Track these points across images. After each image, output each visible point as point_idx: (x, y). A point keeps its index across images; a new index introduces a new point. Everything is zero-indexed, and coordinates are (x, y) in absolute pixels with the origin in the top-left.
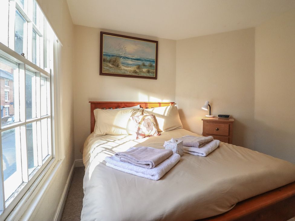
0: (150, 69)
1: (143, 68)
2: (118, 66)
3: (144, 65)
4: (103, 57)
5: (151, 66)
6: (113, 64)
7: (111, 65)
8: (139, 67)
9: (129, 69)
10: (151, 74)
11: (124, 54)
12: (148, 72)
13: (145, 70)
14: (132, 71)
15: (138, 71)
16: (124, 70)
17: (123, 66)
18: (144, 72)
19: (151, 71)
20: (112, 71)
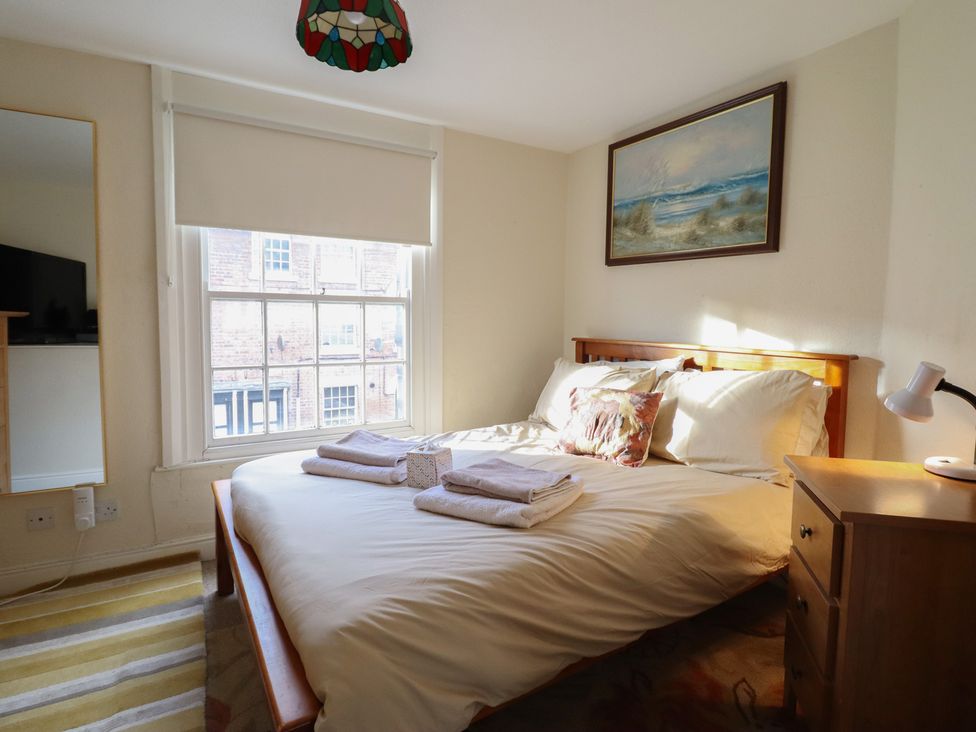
0: (747, 215)
1: (718, 218)
2: (645, 231)
3: (724, 205)
4: (615, 214)
5: (751, 200)
6: (634, 229)
7: (629, 233)
8: (706, 217)
9: (676, 231)
10: (750, 233)
11: (663, 185)
12: (741, 226)
13: (725, 222)
14: (685, 236)
15: (702, 233)
16: (661, 238)
17: (659, 226)
18: (722, 233)
19: (751, 220)
20: (633, 250)
